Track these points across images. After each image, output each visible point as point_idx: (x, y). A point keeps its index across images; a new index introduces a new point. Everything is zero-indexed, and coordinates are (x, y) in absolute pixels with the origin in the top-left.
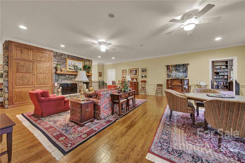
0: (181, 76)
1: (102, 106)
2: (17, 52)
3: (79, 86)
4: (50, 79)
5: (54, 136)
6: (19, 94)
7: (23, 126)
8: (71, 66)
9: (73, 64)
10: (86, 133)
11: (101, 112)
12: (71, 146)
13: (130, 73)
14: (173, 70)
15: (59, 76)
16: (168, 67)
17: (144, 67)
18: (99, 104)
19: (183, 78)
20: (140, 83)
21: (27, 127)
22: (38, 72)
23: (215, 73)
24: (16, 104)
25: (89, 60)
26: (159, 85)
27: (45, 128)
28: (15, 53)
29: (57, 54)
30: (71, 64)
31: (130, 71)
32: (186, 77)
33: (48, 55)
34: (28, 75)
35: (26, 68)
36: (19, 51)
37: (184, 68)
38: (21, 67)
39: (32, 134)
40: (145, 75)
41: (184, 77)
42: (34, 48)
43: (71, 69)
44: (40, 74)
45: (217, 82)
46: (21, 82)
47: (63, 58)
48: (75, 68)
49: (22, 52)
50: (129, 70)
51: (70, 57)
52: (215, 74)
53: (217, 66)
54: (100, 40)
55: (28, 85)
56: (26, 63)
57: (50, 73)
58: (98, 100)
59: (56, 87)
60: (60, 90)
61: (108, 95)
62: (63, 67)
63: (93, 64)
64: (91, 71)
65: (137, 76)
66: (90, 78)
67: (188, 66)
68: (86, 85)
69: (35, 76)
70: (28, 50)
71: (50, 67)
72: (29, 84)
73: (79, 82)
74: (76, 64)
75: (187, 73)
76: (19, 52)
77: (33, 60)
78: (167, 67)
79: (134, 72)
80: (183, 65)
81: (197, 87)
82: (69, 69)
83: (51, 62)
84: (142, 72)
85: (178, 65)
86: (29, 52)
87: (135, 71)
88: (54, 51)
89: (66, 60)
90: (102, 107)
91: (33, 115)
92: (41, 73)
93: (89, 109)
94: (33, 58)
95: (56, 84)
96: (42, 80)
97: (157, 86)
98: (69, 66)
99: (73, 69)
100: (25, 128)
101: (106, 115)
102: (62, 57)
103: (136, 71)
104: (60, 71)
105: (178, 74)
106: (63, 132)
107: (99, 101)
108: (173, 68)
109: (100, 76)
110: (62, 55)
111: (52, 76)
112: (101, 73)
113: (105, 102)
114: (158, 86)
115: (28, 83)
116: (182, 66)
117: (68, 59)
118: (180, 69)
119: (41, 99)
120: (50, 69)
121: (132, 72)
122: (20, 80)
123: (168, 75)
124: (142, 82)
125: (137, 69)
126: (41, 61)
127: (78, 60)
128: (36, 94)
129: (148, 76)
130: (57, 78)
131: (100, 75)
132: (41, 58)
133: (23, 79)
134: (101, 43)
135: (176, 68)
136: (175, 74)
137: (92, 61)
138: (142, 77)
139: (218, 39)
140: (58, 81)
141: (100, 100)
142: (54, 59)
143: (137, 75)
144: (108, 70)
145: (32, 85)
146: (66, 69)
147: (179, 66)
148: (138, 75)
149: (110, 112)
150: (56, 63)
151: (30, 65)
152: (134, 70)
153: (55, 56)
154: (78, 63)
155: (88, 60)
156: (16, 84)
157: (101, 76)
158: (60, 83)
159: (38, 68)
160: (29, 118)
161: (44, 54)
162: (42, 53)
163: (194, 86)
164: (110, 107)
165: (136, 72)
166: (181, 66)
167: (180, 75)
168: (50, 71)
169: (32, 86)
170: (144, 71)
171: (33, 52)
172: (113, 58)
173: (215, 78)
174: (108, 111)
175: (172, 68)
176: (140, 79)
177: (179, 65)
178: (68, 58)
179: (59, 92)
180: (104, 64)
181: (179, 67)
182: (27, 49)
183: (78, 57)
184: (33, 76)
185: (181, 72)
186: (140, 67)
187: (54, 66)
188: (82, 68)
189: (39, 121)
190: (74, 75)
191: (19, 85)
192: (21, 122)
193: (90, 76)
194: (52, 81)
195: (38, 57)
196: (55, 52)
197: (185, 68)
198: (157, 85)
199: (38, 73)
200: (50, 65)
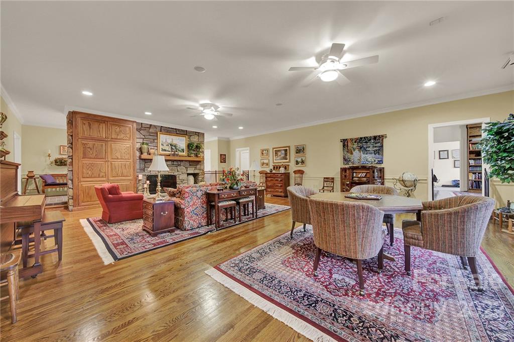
0: (370, 162)
1: (187, 210)
2: (84, 127)
3: (179, 180)
4: (132, 167)
5: (113, 244)
6: (87, 191)
7: (84, 232)
8: (165, 145)
9: (169, 141)
10: (152, 244)
11: (186, 219)
12: (126, 254)
13: (275, 156)
14: (354, 150)
15: (145, 163)
16: (345, 142)
17: (299, 143)
18: (182, 206)
19: (374, 165)
20: (292, 175)
21: (87, 233)
22: (114, 157)
23: (471, 153)
24: (83, 206)
25: (199, 133)
26: (327, 178)
27: (108, 236)
28: (82, 129)
29: (142, 127)
30: (166, 141)
31: (275, 151)
32: (381, 162)
33: (128, 129)
34: (99, 162)
35: (96, 151)
36: (87, 124)
37: (377, 145)
38: (89, 150)
39: (91, 240)
40: (302, 159)
41: (376, 162)
42: (107, 119)
43: (165, 150)
44: (115, 160)
45: (475, 173)
46: (90, 172)
47: (152, 133)
48: (172, 149)
49: (90, 128)
50: (273, 149)
51: (164, 130)
52: (473, 156)
53: (477, 136)
54: (202, 102)
55: (99, 177)
56: (97, 143)
57: (132, 159)
58: (181, 201)
59: (140, 180)
60: (145, 186)
61: (199, 194)
62: (153, 147)
63: (206, 141)
64: (203, 152)
65: (288, 161)
66: (201, 166)
67: (384, 139)
68: (193, 178)
69: (109, 163)
70: (98, 123)
71: (132, 148)
72: (101, 176)
73: (181, 173)
74: (175, 142)
75: (382, 155)
76: (86, 127)
77: (106, 138)
78: (342, 143)
79: (283, 154)
80: (375, 138)
81: (398, 184)
82: (163, 150)
83: (133, 140)
84: (297, 153)
85: (364, 138)
86: (100, 126)
87: (283, 152)
88: (137, 121)
89: (157, 136)
90: (188, 212)
91: (100, 221)
92: (118, 159)
93: (167, 212)
94: (107, 135)
95: (141, 177)
96: (120, 170)
97: (324, 181)
98: (162, 145)
99: (170, 150)
100: (85, 234)
101: (196, 225)
102: (150, 131)
103: (286, 151)
104: (146, 154)
105: (363, 156)
106: (127, 241)
107: (183, 202)
108: (355, 146)
109: (222, 161)
110: (150, 128)
111: (134, 163)
112: (225, 155)
113: (194, 204)
114: (326, 181)
115: (99, 175)
116: (372, 141)
117: (160, 134)
118: (369, 147)
119: (108, 197)
120: (132, 151)
121: (279, 154)
122: (88, 169)
123: (345, 159)
124: (295, 172)
125: (288, 148)
126: (119, 139)
127: (178, 134)
128: (102, 190)
129: (308, 162)
130: (143, 166)
131: (223, 159)
132: (118, 135)
133: (92, 167)
134: (206, 106)
135: (360, 145)
136: (358, 157)
137: (203, 134)
138: (297, 163)
139: (430, 84)
140: (144, 171)
141: (183, 200)
142: (138, 135)
143: (287, 159)
144: (237, 149)
145: (105, 177)
146: (158, 151)
147: (366, 140)
148: (290, 160)
149: (204, 221)
150: (141, 141)
151: (102, 145)
152: (282, 150)
153: (139, 130)
154: (179, 139)
155: (196, 132)
156: (82, 176)
157: (225, 162)
158: (147, 174)
159: (114, 150)
160: (94, 223)
161: (122, 128)
162: (119, 126)
163: (393, 181)
164: (203, 213)
165: (286, 154)
166: (371, 139)
167: (369, 158)
168: (132, 154)
169: (104, 179)
170: (300, 150)
171: (106, 126)
172: (241, 128)
173: (471, 164)
174: (200, 219)
175: (353, 145)
176: (293, 168)
177: (367, 137)
178: (161, 131)
179: (146, 189)
180: (231, 139)
181: (366, 142)
182: (97, 121)
183: (179, 130)
184: (107, 163)
185: (370, 153)
186: (293, 144)
187: (138, 146)
188: (185, 148)
189: (105, 228)
190: (171, 160)
191: (87, 178)
192: (83, 227)
193: (200, 161)
194: (134, 170)
195: (113, 133)
196: (139, 123)
197: (379, 145)
198: (324, 178)
199: (113, 159)
200: (131, 144)
